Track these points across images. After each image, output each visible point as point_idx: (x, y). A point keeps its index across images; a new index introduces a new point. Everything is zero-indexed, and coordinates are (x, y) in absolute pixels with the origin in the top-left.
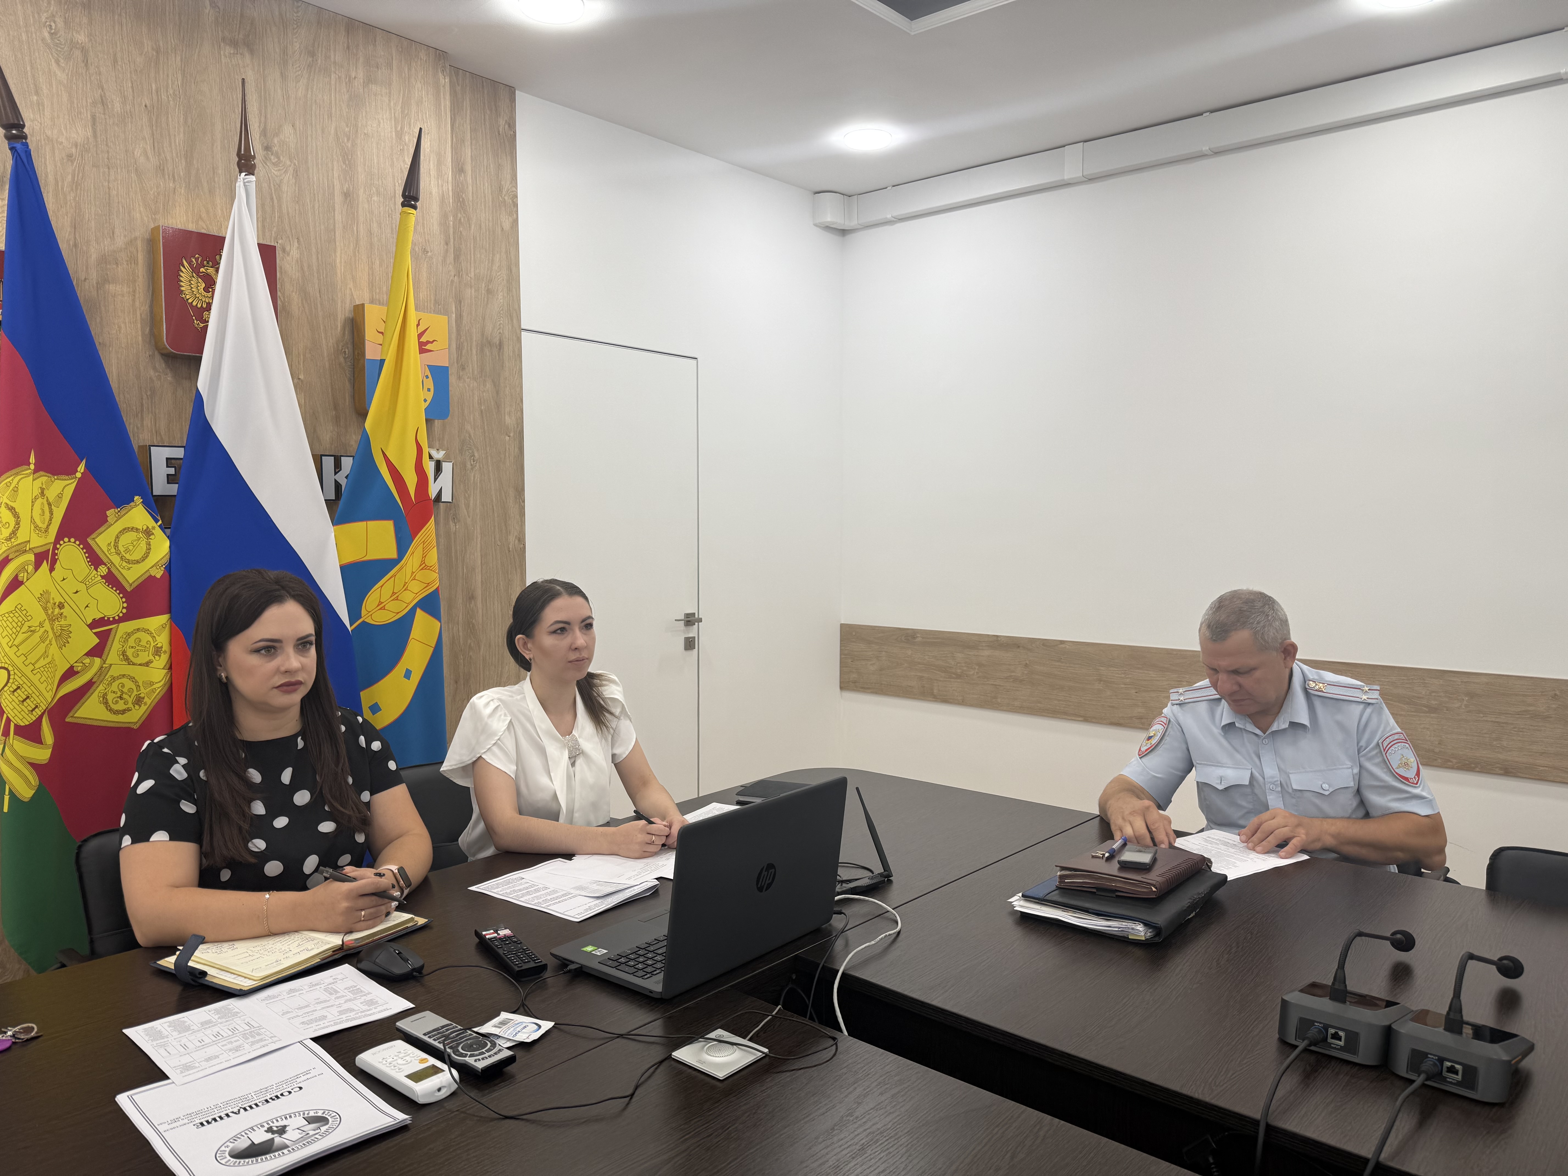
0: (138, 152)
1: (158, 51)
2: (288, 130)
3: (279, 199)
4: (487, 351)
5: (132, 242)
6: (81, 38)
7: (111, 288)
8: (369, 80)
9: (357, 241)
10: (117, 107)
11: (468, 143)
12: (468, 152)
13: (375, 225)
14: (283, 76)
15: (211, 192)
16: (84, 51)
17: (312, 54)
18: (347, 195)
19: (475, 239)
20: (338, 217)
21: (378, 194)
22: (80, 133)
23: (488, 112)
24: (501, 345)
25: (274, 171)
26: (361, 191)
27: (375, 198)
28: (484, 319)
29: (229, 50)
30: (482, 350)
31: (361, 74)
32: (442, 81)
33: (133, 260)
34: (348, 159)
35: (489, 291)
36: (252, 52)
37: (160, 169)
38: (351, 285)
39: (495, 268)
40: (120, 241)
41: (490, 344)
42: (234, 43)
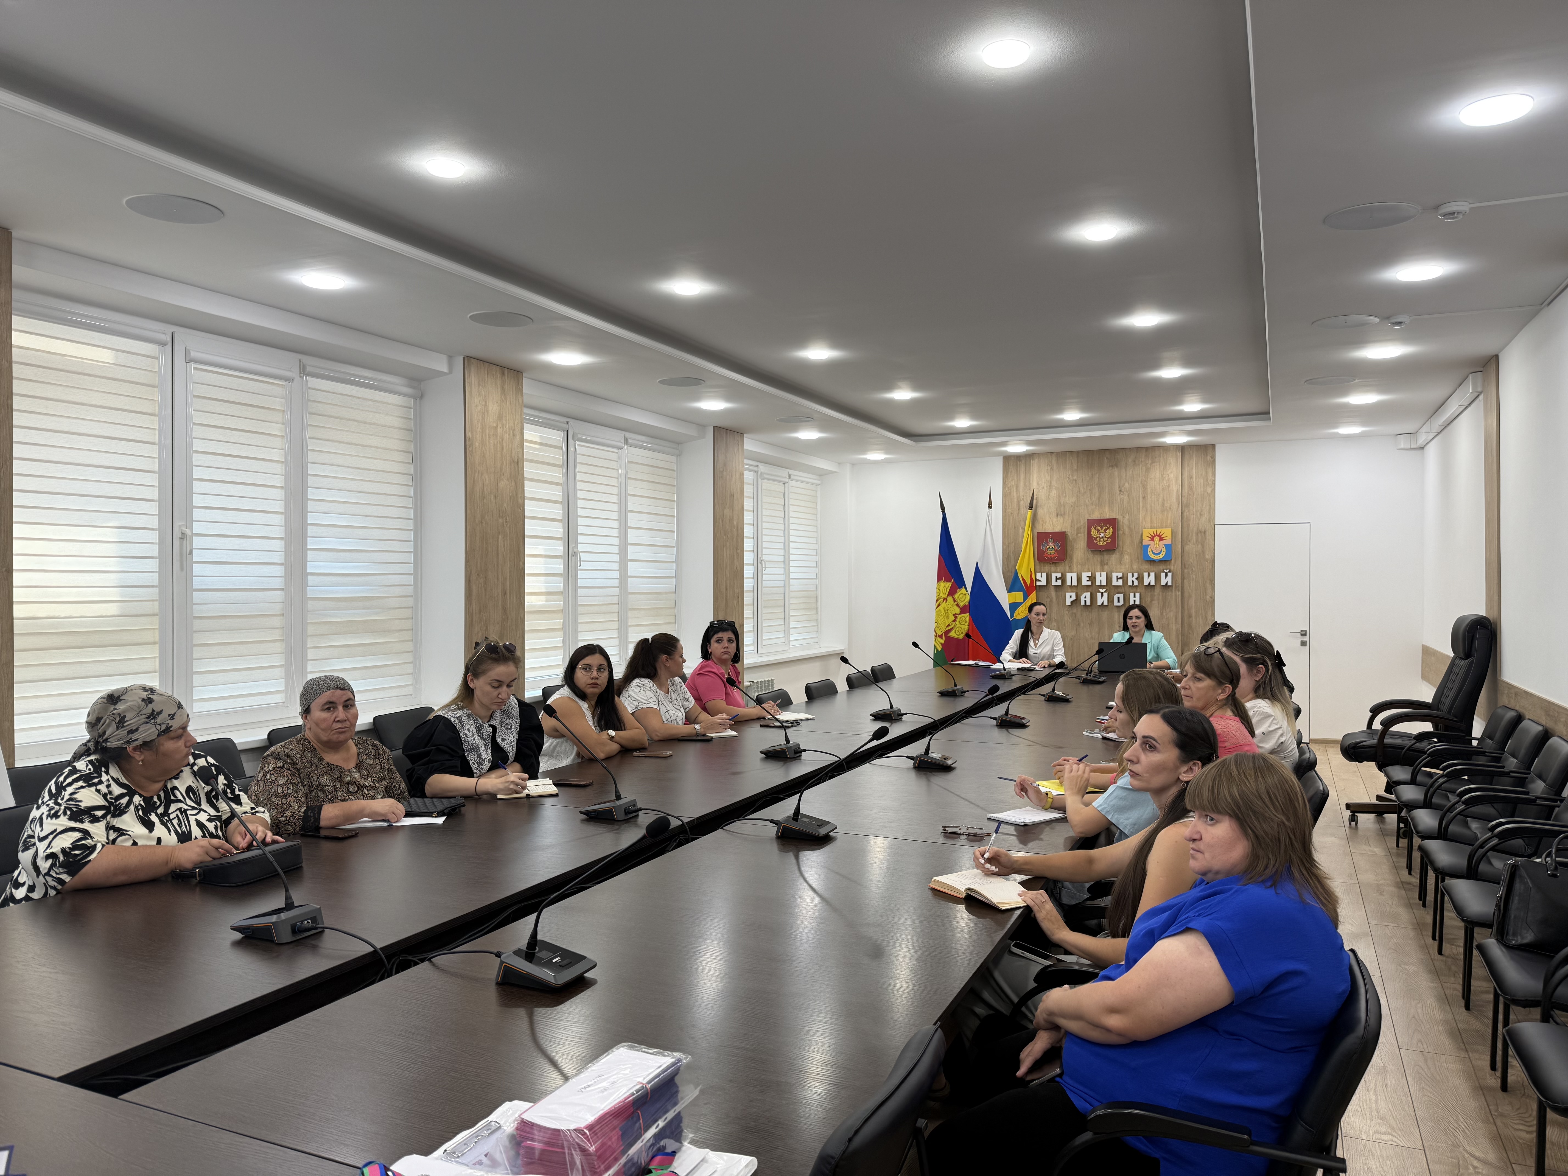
0: (1087, 501)
1: (1092, 475)
2: (1127, 485)
3: (1123, 503)
4: (1199, 535)
5: (1084, 523)
6: (1075, 478)
7: (1079, 535)
8: (1152, 463)
9: (1147, 510)
10: (1082, 491)
11: (1194, 468)
12: (1194, 471)
13: (1153, 505)
14: (1126, 470)
15: (1104, 506)
16: (1076, 480)
17: (1135, 461)
18: (1144, 498)
19: (1196, 499)
20: (1141, 504)
21: (1154, 495)
22: (1074, 500)
23: (1203, 456)
24: (1205, 532)
25: (1122, 496)
26: (1149, 496)
27: (1153, 496)
28: (1198, 524)
29: (1111, 468)
30: (1197, 534)
31: (1150, 462)
32: (1178, 454)
33: (1084, 527)
34: (1145, 488)
35: (1201, 515)
36: (1117, 467)
37: (1092, 504)
38: (1144, 523)
39: (1204, 506)
40: (1082, 523)
41: (1201, 532)
42: (1112, 466)
